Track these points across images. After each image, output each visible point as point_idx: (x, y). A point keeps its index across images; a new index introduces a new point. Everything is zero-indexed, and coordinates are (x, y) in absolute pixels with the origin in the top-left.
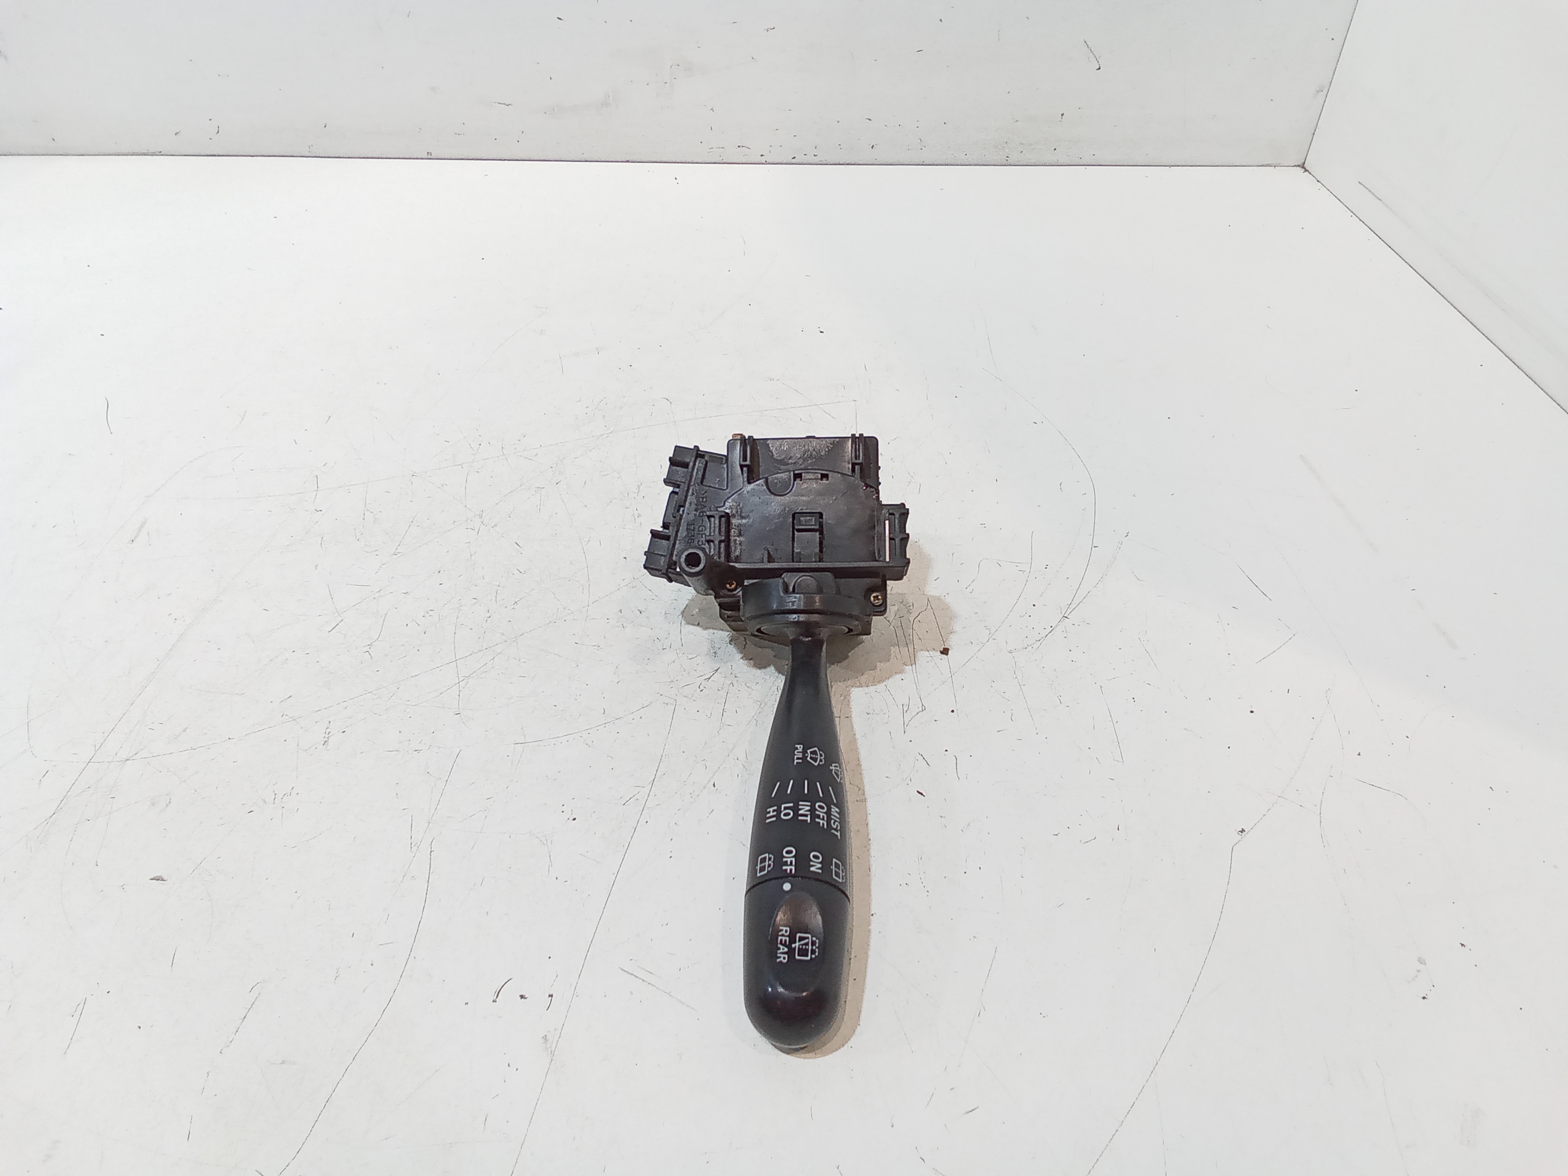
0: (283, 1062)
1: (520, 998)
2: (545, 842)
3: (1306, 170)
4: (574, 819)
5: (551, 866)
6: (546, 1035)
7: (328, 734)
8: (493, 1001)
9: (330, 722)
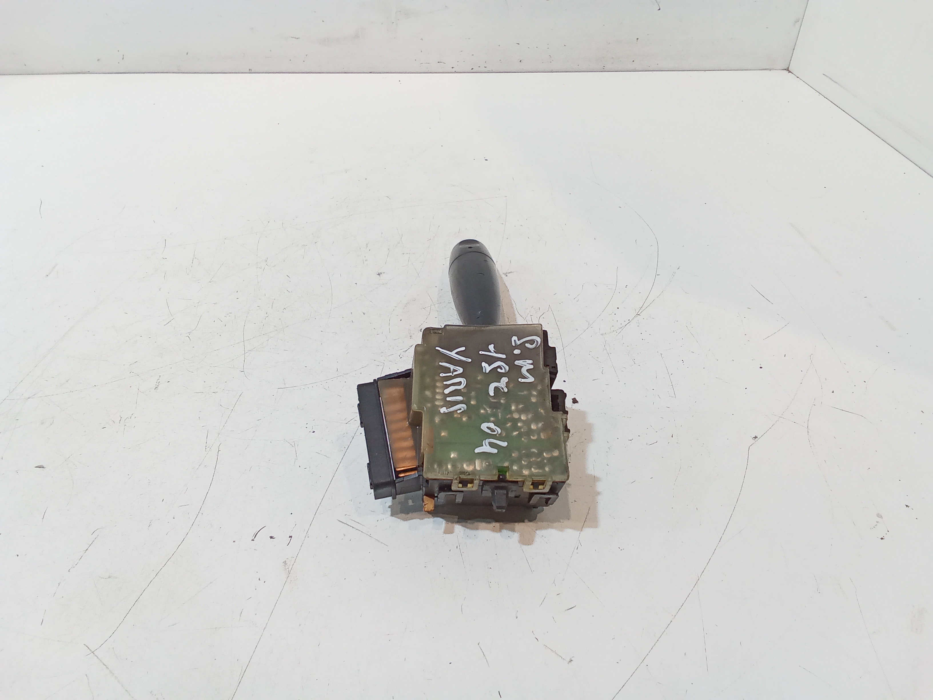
0: (109, 577)
1: (270, 538)
2: (294, 446)
3: (790, 72)
4: (314, 432)
5: (296, 459)
6: (285, 561)
7: (159, 383)
8: (252, 540)
9: (160, 376)
